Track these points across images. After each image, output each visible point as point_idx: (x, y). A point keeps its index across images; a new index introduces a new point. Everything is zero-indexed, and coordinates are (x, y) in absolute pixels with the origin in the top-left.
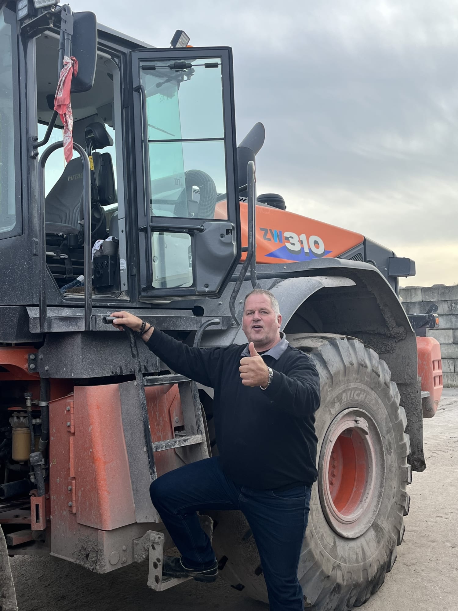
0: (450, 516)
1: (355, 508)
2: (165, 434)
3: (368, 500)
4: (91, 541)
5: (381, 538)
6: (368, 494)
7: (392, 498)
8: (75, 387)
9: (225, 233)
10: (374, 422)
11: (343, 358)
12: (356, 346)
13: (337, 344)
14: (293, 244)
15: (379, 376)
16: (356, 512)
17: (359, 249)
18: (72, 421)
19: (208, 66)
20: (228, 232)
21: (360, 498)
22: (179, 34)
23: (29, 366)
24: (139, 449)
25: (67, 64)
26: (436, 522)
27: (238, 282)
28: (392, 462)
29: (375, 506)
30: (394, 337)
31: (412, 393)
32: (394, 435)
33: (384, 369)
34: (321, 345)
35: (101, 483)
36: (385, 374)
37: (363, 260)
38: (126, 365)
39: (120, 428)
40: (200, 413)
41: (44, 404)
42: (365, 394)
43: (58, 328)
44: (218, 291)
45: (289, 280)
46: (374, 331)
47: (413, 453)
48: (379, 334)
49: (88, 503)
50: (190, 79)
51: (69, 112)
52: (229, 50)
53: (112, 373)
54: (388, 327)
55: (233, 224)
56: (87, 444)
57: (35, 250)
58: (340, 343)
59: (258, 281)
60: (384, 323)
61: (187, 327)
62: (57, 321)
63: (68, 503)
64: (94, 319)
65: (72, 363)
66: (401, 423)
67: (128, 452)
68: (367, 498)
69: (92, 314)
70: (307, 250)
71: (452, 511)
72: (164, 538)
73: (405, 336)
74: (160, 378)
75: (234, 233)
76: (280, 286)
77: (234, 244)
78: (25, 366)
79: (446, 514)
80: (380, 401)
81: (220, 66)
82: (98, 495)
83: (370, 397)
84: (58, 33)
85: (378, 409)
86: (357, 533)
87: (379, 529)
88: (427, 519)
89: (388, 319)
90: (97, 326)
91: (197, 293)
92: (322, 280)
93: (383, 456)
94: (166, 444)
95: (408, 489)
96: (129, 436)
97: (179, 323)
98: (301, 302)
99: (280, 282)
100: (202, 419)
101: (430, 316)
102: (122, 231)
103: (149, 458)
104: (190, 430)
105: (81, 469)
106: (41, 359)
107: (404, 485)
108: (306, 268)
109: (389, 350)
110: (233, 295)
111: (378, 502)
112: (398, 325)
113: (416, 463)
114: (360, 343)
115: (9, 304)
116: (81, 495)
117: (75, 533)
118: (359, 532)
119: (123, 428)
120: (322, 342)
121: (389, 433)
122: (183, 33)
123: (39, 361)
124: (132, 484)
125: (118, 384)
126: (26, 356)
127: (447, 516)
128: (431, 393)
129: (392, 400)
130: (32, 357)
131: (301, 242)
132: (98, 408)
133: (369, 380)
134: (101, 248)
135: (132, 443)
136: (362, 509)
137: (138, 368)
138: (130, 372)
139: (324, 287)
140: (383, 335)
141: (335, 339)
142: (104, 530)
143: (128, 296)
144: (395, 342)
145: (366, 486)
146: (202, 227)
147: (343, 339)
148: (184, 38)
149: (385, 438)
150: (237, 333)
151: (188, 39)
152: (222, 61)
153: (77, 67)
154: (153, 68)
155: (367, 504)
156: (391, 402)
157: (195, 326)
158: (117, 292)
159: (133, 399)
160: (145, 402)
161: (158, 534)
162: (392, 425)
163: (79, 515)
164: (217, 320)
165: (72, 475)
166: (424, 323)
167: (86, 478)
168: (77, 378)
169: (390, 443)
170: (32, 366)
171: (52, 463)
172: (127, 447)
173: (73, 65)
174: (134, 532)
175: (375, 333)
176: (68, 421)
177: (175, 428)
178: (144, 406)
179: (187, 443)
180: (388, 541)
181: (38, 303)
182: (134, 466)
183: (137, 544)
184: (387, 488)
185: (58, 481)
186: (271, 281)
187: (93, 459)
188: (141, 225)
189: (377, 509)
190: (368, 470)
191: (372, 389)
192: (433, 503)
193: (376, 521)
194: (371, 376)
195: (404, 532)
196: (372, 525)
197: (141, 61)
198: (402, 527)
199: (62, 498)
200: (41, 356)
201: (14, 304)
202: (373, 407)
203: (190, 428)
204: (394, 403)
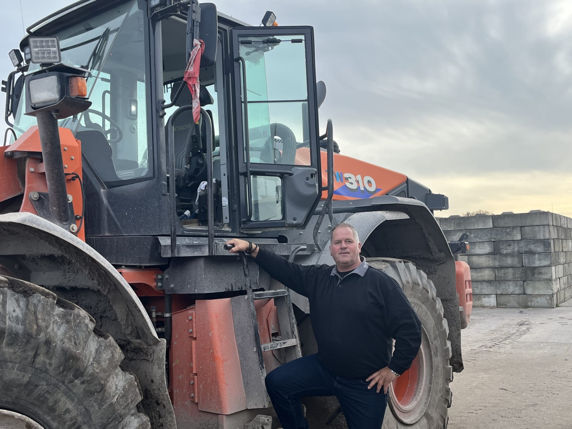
0: (479, 412)
1: (411, 400)
2: (264, 338)
3: (420, 394)
4: (211, 424)
5: (432, 425)
6: (420, 389)
7: (439, 393)
8: (196, 301)
9: (310, 177)
10: (425, 330)
11: (402, 277)
12: (410, 268)
13: (396, 266)
14: (352, 183)
15: (428, 292)
16: (411, 404)
17: (403, 188)
18: (194, 329)
19: (293, 41)
20: (312, 175)
21: (414, 392)
22: (268, 14)
23: (157, 284)
24: (249, 350)
25: (196, 46)
26: (469, 417)
27: (321, 216)
28: (438, 364)
29: (426, 399)
30: (437, 261)
31: (452, 307)
32: (439, 341)
33: (431, 287)
34: (385, 267)
35: (220, 377)
36: (433, 292)
37: (407, 197)
38: (235, 283)
39: (233, 333)
40: (294, 322)
41: (167, 315)
42: (418, 307)
43: (185, 253)
44: (303, 223)
45: (357, 214)
46: (419, 256)
47: (453, 356)
48: (424, 259)
49: (209, 394)
50: (273, 49)
51: (197, 82)
52: (311, 28)
53: (226, 289)
54: (432, 253)
55: (316, 169)
56: (207, 346)
57: (164, 191)
58: (398, 265)
59: (334, 215)
60: (428, 249)
61: (280, 252)
62: (185, 248)
63: (190, 394)
64: (215, 245)
65: (195, 281)
66: (445, 331)
67: (239, 353)
68: (420, 392)
69: (214, 242)
70: (362, 188)
71: (481, 408)
72: (272, 420)
73: (446, 260)
74: (265, 293)
75: (316, 176)
76: (351, 219)
77: (317, 185)
78: (153, 285)
79: (476, 410)
80: (429, 313)
81: (303, 42)
82: (218, 386)
83: (422, 310)
84: (185, 19)
85: (427, 319)
86: (413, 421)
87: (429, 418)
88: (461, 415)
89: (432, 246)
90: (218, 251)
91: (287, 225)
92: (384, 214)
93: (431, 358)
94: (271, 345)
95: (451, 385)
96: (240, 340)
97: (275, 249)
98: (370, 232)
99: (350, 216)
100: (295, 326)
101: (462, 243)
102: (224, 175)
103: (259, 357)
104: (286, 335)
105: (202, 367)
106: (167, 279)
107: (448, 382)
108: (368, 204)
109: (432, 271)
110: (317, 226)
111: (428, 396)
112: (440, 251)
113: (455, 365)
114: (413, 266)
115: (144, 234)
116: (203, 387)
117: (196, 418)
118: (414, 420)
119: (235, 334)
120: (385, 264)
121: (436, 339)
122: (272, 14)
123: (165, 280)
124: (243, 378)
125: (229, 298)
126: (154, 277)
127: (477, 412)
128: (464, 308)
129: (438, 312)
130: (160, 277)
131: (358, 182)
132: (216, 317)
133: (420, 295)
134: (205, 188)
135: (243, 345)
136: (416, 401)
137: (249, 285)
138: (239, 288)
139: (387, 220)
140: (427, 259)
141: (395, 262)
142: (223, 415)
143: (230, 228)
144: (438, 265)
145: (419, 383)
146: (291, 172)
147: (400, 262)
148: (272, 18)
149: (433, 343)
150: (319, 258)
151: (275, 18)
152: (305, 38)
153: (204, 47)
154: (250, 43)
155: (420, 397)
156: (437, 314)
157: (286, 252)
158: (220, 224)
159: (244, 310)
160: (255, 312)
161: (267, 417)
162: (438, 333)
163: (200, 404)
164: (305, 247)
165: (194, 372)
166: (457, 249)
167: (207, 374)
168: (200, 293)
169: (436, 348)
170: (160, 284)
171: (175, 363)
172: (238, 348)
173: (201, 46)
174: (245, 417)
175: (420, 258)
176: (190, 328)
177: (272, 334)
178: (254, 315)
179: (285, 345)
180: (437, 428)
181: (170, 233)
182: (245, 364)
183: (247, 426)
184: (435, 384)
185: (181, 377)
186: (343, 215)
187: (213, 358)
188: (242, 169)
189: (428, 401)
190: (420, 370)
191: (423, 303)
192: (464, 402)
193: (427, 411)
194: (422, 293)
195: (448, 421)
196: (424, 414)
197: (240, 37)
198: (447, 417)
199: (185, 391)
200: (167, 276)
201: (148, 234)
202: (423, 317)
203: (285, 334)
204: (439, 315)
